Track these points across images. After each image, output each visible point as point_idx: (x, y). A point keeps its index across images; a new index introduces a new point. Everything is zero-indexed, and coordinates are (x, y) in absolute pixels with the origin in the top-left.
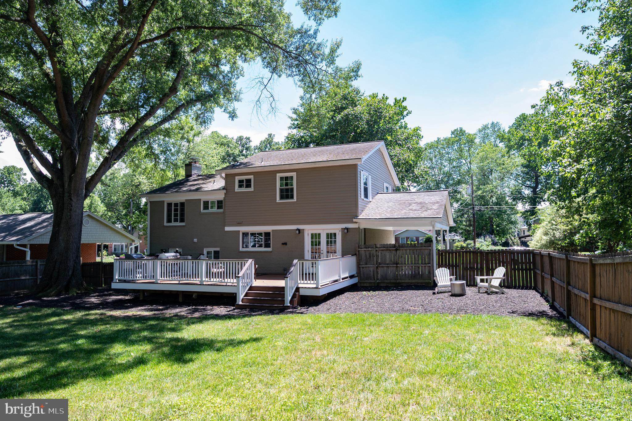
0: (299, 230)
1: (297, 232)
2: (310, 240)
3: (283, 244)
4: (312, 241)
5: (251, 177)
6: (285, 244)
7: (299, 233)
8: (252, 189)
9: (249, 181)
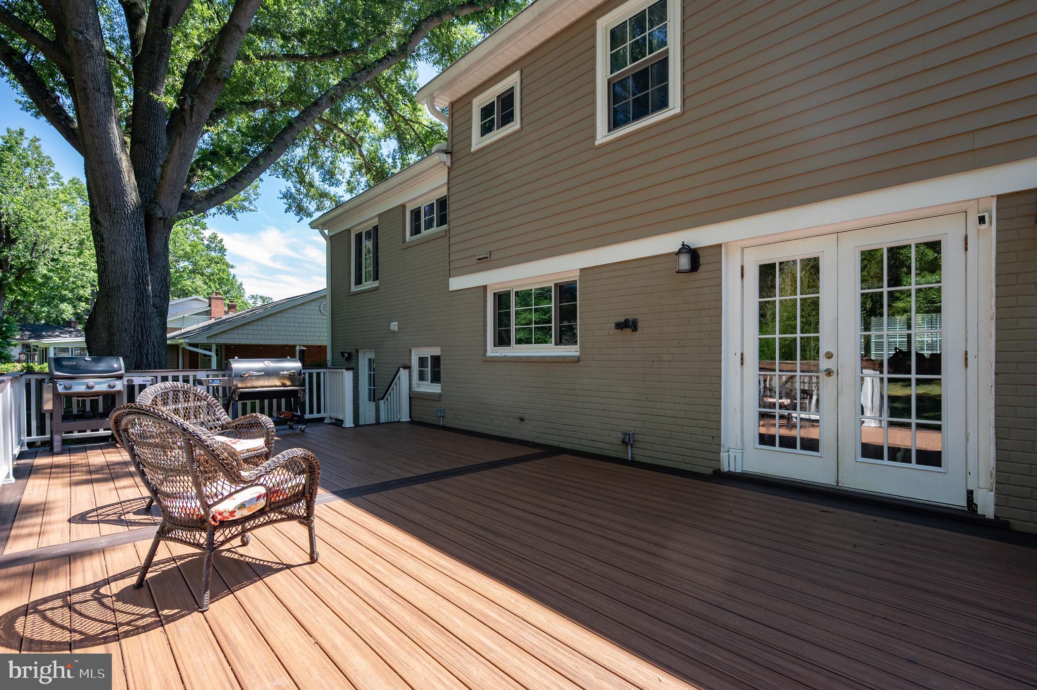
0: (694, 254)
1: (684, 262)
2: (753, 299)
3: (620, 326)
4: (762, 306)
5: (513, 80)
6: (628, 325)
7: (695, 265)
8: (514, 126)
9: (507, 99)
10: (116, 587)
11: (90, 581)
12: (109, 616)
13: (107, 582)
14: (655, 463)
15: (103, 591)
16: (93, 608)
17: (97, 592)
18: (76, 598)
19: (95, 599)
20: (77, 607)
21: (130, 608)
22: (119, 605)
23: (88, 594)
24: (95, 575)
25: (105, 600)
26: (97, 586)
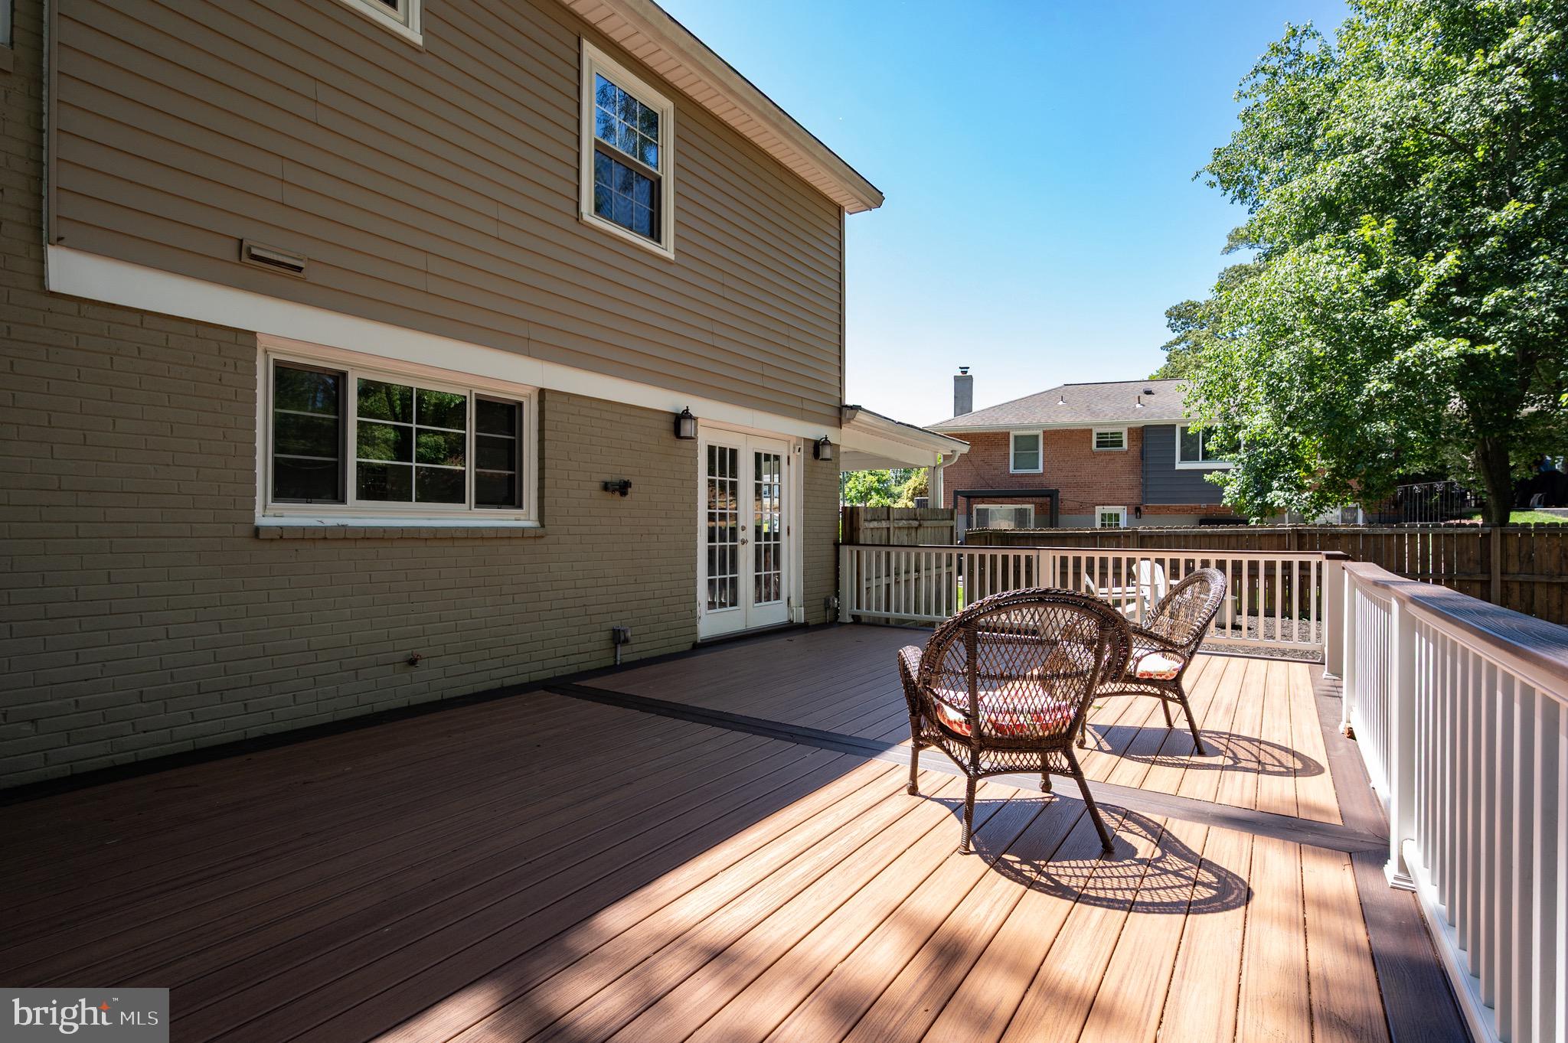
1: (689, 428)
6: (622, 487)
10: (1219, 760)
11: (1239, 775)
12: (1231, 745)
13: (1223, 768)
14: (643, 657)
15: (1231, 762)
16: (1242, 754)
17: (1236, 763)
18: (1255, 765)
19: (1239, 759)
20: (1254, 759)
21: (1216, 744)
22: (1223, 748)
23: (1243, 764)
24: (1233, 778)
25: (1231, 755)
26: (1234, 768)
